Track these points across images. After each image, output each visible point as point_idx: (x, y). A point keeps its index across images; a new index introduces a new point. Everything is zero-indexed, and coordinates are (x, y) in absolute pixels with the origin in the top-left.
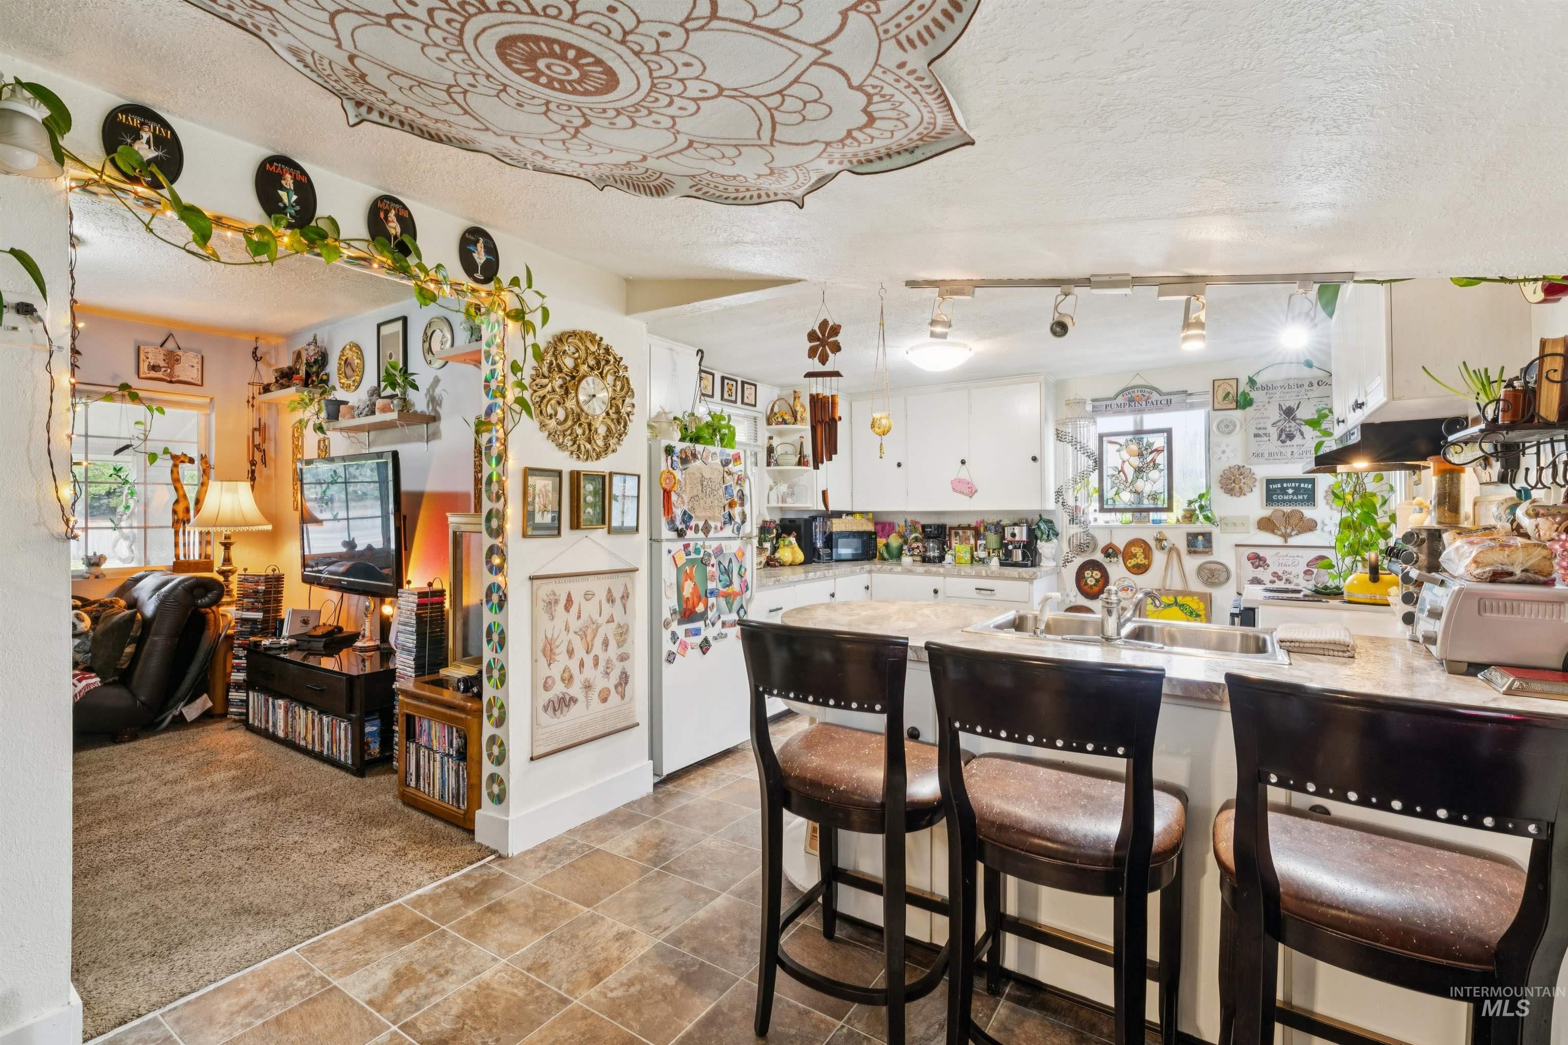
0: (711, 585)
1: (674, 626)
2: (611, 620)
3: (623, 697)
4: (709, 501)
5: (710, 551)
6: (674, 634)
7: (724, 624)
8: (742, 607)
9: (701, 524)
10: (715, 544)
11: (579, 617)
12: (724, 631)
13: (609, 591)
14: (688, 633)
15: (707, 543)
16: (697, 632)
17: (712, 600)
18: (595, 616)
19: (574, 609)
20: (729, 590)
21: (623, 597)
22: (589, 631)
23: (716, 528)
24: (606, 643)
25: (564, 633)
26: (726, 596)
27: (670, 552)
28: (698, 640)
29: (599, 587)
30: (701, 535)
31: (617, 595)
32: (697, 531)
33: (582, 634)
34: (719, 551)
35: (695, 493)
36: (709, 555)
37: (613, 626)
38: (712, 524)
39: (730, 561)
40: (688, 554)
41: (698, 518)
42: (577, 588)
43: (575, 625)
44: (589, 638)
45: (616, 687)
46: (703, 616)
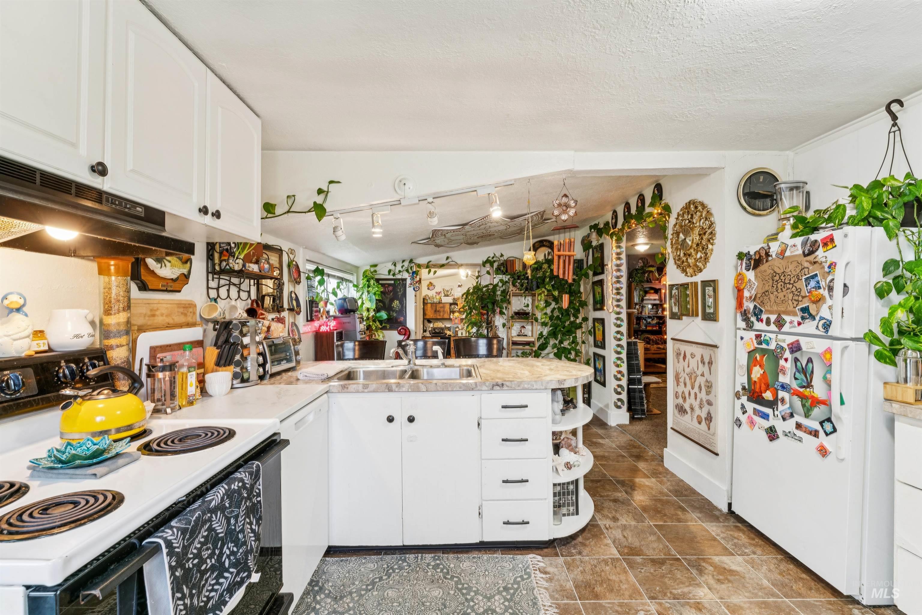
0: (782, 379)
1: (744, 399)
2: (703, 375)
3: (709, 429)
4: (781, 295)
5: (785, 345)
6: (743, 406)
7: (799, 426)
8: (829, 420)
9: (773, 318)
10: (791, 339)
11: (688, 366)
12: (799, 433)
13: (702, 357)
14: (756, 411)
15: (780, 337)
16: (765, 417)
17: (781, 394)
18: (696, 369)
19: (687, 360)
20: (807, 392)
21: (709, 363)
22: (693, 377)
23: (791, 323)
24: (700, 388)
25: (682, 372)
26: (802, 397)
27: (742, 338)
28: (766, 424)
29: (698, 351)
30: (773, 327)
31: (706, 360)
32: (768, 323)
33: (690, 375)
34: (795, 348)
35: (767, 288)
36: (782, 348)
37: (704, 379)
38: (787, 318)
39: (810, 360)
40: (760, 343)
41: (771, 312)
42: (689, 349)
43: (687, 370)
44: (693, 381)
45: (706, 419)
46: (772, 404)
